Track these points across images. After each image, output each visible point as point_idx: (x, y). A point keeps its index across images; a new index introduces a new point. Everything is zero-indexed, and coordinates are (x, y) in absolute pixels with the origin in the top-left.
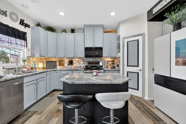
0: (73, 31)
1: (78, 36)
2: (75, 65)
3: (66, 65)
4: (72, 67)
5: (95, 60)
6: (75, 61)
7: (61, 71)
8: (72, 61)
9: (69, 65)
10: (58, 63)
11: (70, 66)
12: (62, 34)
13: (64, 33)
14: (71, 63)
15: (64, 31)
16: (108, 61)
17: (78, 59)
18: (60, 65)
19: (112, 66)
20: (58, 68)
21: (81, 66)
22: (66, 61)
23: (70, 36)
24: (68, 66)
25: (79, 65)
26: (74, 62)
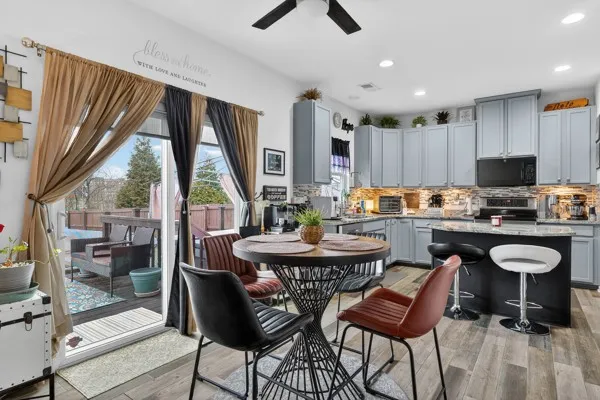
0: (443, 118)
1: (458, 130)
2: (447, 207)
3: (424, 205)
4: (441, 211)
5: (511, 194)
6: (449, 195)
7: (415, 221)
8: (440, 196)
9: (431, 205)
10: (404, 202)
11: (436, 209)
12: (414, 129)
13: (419, 125)
14: (437, 201)
15: (420, 120)
16: (558, 197)
17: (458, 191)
18: (409, 206)
19: (571, 212)
20: (405, 212)
21: (466, 211)
22: (424, 196)
23: (435, 133)
24: (430, 209)
25: (462, 208)
26: (447, 198)
